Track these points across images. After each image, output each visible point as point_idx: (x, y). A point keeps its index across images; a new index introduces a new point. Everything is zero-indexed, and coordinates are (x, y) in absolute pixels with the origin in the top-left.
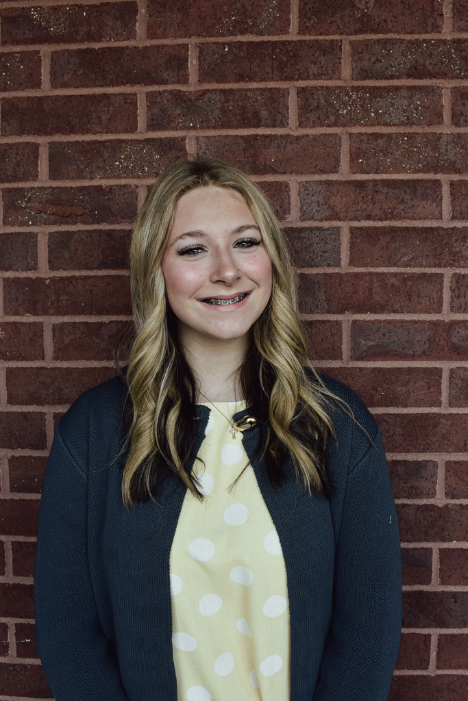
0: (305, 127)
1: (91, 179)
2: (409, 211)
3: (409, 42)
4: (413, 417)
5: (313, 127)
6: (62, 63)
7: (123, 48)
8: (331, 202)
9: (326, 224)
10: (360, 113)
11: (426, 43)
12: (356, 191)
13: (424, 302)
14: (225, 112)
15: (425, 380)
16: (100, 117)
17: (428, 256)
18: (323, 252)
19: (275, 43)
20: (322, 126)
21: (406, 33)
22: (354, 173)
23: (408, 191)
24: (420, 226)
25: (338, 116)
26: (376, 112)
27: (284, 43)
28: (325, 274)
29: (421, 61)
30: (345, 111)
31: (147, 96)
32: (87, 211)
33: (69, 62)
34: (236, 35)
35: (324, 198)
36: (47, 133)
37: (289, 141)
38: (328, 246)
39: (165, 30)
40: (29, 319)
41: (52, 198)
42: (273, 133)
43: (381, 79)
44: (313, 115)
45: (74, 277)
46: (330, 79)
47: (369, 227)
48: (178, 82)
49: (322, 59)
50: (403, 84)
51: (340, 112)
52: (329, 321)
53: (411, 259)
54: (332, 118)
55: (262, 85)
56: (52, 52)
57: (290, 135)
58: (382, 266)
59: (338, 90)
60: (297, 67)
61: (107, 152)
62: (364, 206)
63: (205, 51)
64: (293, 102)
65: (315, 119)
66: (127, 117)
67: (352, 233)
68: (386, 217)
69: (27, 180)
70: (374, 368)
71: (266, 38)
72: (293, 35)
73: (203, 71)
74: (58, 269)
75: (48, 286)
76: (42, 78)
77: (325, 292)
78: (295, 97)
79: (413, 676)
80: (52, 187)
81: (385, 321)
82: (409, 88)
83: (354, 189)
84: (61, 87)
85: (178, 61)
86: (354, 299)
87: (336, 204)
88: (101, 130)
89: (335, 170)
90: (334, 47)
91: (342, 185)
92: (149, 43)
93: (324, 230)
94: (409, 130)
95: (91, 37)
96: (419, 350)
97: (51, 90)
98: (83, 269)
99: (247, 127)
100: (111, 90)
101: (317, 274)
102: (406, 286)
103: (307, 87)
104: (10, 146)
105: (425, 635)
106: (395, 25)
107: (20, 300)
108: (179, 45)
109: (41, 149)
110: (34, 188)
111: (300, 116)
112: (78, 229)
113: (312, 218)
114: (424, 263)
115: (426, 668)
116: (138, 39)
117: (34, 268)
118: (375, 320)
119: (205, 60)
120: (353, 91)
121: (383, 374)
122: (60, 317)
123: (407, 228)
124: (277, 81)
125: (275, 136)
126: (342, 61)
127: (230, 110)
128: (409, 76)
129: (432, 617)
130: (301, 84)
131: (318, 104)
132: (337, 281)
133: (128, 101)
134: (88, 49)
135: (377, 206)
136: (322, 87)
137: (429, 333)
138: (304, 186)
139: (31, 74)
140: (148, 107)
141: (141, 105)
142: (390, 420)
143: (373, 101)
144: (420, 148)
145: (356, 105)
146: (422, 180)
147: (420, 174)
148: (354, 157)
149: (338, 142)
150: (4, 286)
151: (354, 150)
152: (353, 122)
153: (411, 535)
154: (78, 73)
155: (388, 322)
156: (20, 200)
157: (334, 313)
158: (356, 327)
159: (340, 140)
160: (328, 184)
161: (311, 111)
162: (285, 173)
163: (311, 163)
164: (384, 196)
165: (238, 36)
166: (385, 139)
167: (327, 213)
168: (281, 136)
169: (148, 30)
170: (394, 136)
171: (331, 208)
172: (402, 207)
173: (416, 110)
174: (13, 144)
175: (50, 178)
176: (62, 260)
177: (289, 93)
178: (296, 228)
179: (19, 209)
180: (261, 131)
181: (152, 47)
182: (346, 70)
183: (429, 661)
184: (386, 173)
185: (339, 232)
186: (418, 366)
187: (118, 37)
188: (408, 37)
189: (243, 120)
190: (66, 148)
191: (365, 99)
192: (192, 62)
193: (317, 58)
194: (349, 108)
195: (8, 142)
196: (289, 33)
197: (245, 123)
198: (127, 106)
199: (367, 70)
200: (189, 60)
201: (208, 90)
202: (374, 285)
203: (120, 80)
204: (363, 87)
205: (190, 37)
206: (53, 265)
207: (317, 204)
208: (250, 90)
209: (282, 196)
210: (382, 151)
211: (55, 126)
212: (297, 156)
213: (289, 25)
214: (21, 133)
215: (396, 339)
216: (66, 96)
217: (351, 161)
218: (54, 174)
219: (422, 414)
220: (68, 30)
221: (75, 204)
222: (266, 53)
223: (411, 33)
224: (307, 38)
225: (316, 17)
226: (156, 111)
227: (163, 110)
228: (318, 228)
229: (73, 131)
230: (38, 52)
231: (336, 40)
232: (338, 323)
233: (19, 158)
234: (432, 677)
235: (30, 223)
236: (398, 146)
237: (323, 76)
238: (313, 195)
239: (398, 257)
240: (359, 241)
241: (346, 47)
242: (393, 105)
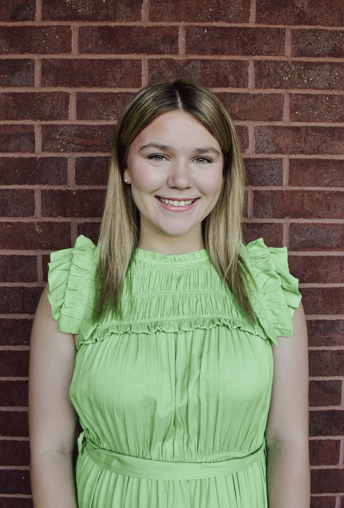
0: (260, 88)
1: (107, 120)
2: (330, 148)
3: (331, 32)
4: (330, 290)
5: (265, 88)
6: (87, 35)
7: (132, 27)
8: (277, 141)
9: (273, 156)
10: (297, 80)
11: (342, 33)
12: (294, 134)
13: (338, 210)
14: (204, 75)
15: (339, 264)
16: (114, 76)
17: (341, 179)
18: (270, 175)
19: (239, 29)
20: (271, 88)
21: (329, 26)
22: (293, 121)
23: (329, 135)
24: (337, 159)
25: (282, 81)
26: (308, 80)
27: (245, 29)
28: (272, 191)
29: (338, 45)
30: (287, 78)
31: (149, 62)
32: (104, 143)
33: (92, 35)
34: (212, 22)
35: (272, 138)
36: (75, 86)
37: (249, 97)
38: (274, 171)
39: (162, 16)
40: (60, 219)
41: (78, 132)
42: (237, 92)
43: (312, 57)
44: (265, 80)
45: (94, 190)
46: (277, 55)
47: (302, 159)
48: (171, 53)
49: (272, 41)
50: (326, 61)
51: (284, 79)
52: (274, 223)
53: (330, 181)
54: (278, 83)
55: (230, 58)
56: (80, 27)
57: (249, 94)
58: (311, 186)
59: (283, 63)
60: (255, 46)
61: (119, 101)
62: (299, 144)
63: (191, 32)
64: (251, 70)
65: (267, 83)
66: (134, 76)
67: (290, 163)
68: (314, 152)
69: (60, 119)
70: (304, 256)
71: (233, 25)
72: (252, 24)
73: (189, 46)
74: (82, 184)
75: (75, 196)
76: (72, 45)
77: (272, 203)
78: (253, 67)
79: (328, 469)
80: (78, 125)
81: (312, 224)
82: (331, 64)
83: (292, 132)
84: (86, 52)
85: (171, 38)
86: (291, 208)
87: (280, 142)
88: (115, 85)
89: (280, 118)
90: (280, 33)
91: (284, 130)
92: (151, 24)
93: (271, 160)
94: (330, 92)
95: (108, 18)
96: (335, 244)
97: (78, 54)
98: (101, 184)
99: (219, 87)
100: (122, 57)
101: (267, 191)
102: (327, 200)
103: (261, 60)
104: (48, 94)
105: (337, 441)
106: (321, 20)
107: (54, 206)
108: (172, 27)
109: (71, 97)
110: (66, 125)
111: (256, 80)
112: (97, 155)
113: (263, 152)
114: (339, 185)
115: (337, 463)
116: (142, 21)
117: (65, 183)
118: (305, 223)
119: (190, 38)
120: (293, 64)
121: (311, 261)
122: (83, 218)
123: (328, 160)
124: (241, 55)
125: (239, 94)
126: (286, 43)
127: (208, 74)
128: (330, 55)
129: (341, 428)
130: (257, 58)
131: (269, 72)
132: (280, 196)
133: (135, 65)
134: (106, 26)
135: (308, 145)
136: (271, 61)
137: (342, 232)
138: (258, 129)
139: (64, 43)
140: (149, 70)
141: (144, 68)
142: (315, 292)
143: (306, 71)
144: (337, 105)
145: (295, 74)
146: (338, 127)
147: (337, 123)
148: (293, 110)
149: (282, 99)
150: (42, 195)
151: (292, 105)
152: (293, 85)
153: (328, 371)
154: (99, 43)
155: (314, 225)
156: (55, 133)
157: (277, 218)
158: (292, 228)
159: (283, 98)
160: (275, 128)
161: (264, 77)
162: (245, 120)
163: (263, 114)
164: (313, 138)
165: (214, 23)
166: (314, 98)
167: (274, 149)
168: (243, 94)
169: (150, 15)
170: (320, 96)
171: (277, 145)
172: (325, 146)
173: (335, 79)
174: (50, 93)
175: (77, 119)
176: (86, 178)
177: (248, 64)
178: (253, 159)
179: (53, 140)
180: (229, 90)
181: (153, 27)
182: (288, 49)
183: (339, 459)
184: (314, 122)
185: (282, 162)
186: (334, 255)
187: (128, 19)
188: (330, 29)
189: (216, 82)
190: (90, 97)
191: (300, 70)
192: (181, 39)
193: (268, 40)
194: (290, 76)
195: (46, 91)
196: (249, 22)
197: (218, 84)
198: (134, 68)
199: (302, 50)
200: (179, 38)
201: (192, 60)
202: (305, 199)
203: (129, 50)
204: (299, 62)
205: (180, 21)
206: (78, 181)
207: (267, 142)
208: (221, 61)
209: (243, 136)
210: (311, 106)
211: (82, 80)
212: (253, 108)
213: (250, 16)
214: (56, 84)
215: (319, 236)
216: (89, 60)
217: (291, 113)
218: (80, 115)
219: (336, 288)
220: (91, 11)
221: (95, 137)
222: (233, 35)
223: (332, 26)
224: (262, 26)
225: (268, 12)
226: (155, 73)
227: (160, 73)
228: (267, 159)
229: (94, 85)
230: (69, 27)
231: (282, 29)
232: (280, 225)
233: (54, 103)
234: (341, 470)
235: (62, 150)
236: (322, 103)
237: (272, 53)
238: (264, 136)
239: (322, 180)
240: (295, 168)
241: (288, 34)
242: (319, 75)
